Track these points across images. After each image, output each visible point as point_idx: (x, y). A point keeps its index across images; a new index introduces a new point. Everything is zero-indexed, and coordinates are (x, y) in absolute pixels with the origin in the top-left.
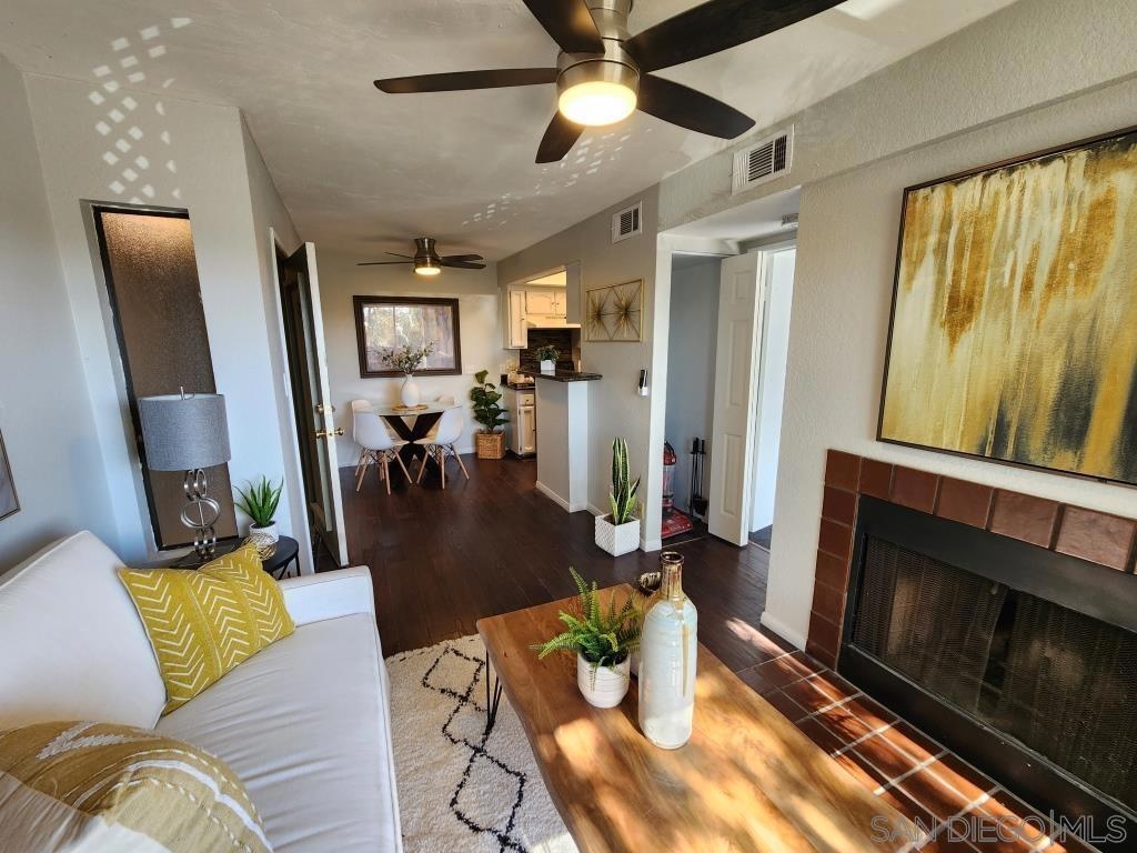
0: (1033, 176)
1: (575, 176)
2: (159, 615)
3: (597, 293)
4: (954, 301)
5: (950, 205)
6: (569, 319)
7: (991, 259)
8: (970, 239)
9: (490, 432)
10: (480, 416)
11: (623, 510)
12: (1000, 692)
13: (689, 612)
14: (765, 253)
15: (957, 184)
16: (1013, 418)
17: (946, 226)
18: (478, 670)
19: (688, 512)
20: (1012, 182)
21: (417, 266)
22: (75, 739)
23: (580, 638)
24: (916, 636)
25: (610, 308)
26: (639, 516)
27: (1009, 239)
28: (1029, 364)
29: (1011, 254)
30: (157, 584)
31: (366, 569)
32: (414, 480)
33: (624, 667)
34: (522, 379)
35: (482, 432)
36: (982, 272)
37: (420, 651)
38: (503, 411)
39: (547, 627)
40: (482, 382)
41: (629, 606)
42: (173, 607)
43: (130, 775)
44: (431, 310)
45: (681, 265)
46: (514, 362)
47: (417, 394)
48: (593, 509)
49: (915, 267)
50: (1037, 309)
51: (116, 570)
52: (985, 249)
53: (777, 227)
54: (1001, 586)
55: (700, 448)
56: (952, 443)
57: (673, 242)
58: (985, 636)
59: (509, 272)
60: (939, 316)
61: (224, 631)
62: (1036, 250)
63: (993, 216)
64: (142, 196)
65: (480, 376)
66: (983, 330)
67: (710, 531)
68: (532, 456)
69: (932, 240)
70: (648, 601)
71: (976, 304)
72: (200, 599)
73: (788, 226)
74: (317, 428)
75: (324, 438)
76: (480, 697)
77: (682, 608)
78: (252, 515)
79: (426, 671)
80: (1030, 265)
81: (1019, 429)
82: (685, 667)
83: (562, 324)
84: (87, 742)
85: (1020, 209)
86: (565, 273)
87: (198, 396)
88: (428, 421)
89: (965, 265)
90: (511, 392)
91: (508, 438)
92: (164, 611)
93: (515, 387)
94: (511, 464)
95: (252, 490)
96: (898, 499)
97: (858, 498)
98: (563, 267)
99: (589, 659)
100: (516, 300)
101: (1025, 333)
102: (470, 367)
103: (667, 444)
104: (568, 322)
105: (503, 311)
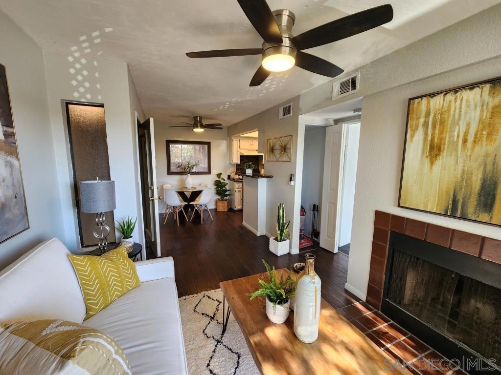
0: (466, 94)
1: (264, 92)
2: (85, 275)
3: (271, 140)
4: (432, 147)
5: (429, 106)
6: (259, 151)
7: (448, 129)
8: (438, 120)
9: (222, 200)
10: (218, 193)
11: (282, 236)
12: (457, 323)
13: (317, 281)
14: (346, 124)
15: (432, 97)
16: (460, 198)
17: (428, 114)
18: (218, 305)
19: (310, 237)
20: (457, 97)
21: (194, 128)
22: (57, 327)
23: (268, 291)
24: (417, 296)
25: (277, 147)
26: (289, 239)
27: (456, 121)
28: (466, 175)
29: (457, 127)
30: (85, 262)
31: (171, 258)
32: (189, 220)
33: (287, 305)
34: (237, 177)
35: (219, 200)
36: (444, 135)
37: (192, 296)
38: (229, 190)
39: (251, 286)
40: (220, 178)
41: (289, 278)
42: (90, 272)
43: (81, 343)
44: (198, 147)
45: (309, 129)
46: (234, 169)
47: (192, 182)
48: (268, 235)
49: (414, 132)
50: (470, 151)
51: (68, 255)
52: (445, 125)
53: (351, 114)
54: (457, 274)
55: (316, 209)
56: (432, 208)
57: (306, 120)
58: (449, 297)
59: (233, 130)
60: (425, 154)
61: (112, 284)
62: (468, 126)
63: (449, 111)
64: (86, 98)
65: (219, 175)
66: (445, 159)
67: (321, 246)
68: (241, 211)
69: (422, 120)
70: (299, 275)
71: (442, 149)
72: (102, 269)
73: (356, 113)
74: (150, 196)
75: (153, 201)
76: (220, 317)
77: (314, 279)
78: (123, 233)
79: (195, 305)
80: (466, 132)
81: (463, 203)
82: (316, 306)
83: (256, 153)
84: (61, 329)
85: (460, 108)
86: (257, 132)
87: (104, 181)
88: (196, 194)
89: (437, 132)
90: (232, 182)
91: (230, 202)
92: (87, 274)
93: (234, 180)
94: (231, 213)
95: (123, 222)
96: (408, 233)
97: (389, 232)
98: (257, 129)
99: (272, 301)
100: (235, 143)
101: (464, 161)
102: (215, 171)
103: (302, 207)
104: (259, 153)
105: (230, 147)
